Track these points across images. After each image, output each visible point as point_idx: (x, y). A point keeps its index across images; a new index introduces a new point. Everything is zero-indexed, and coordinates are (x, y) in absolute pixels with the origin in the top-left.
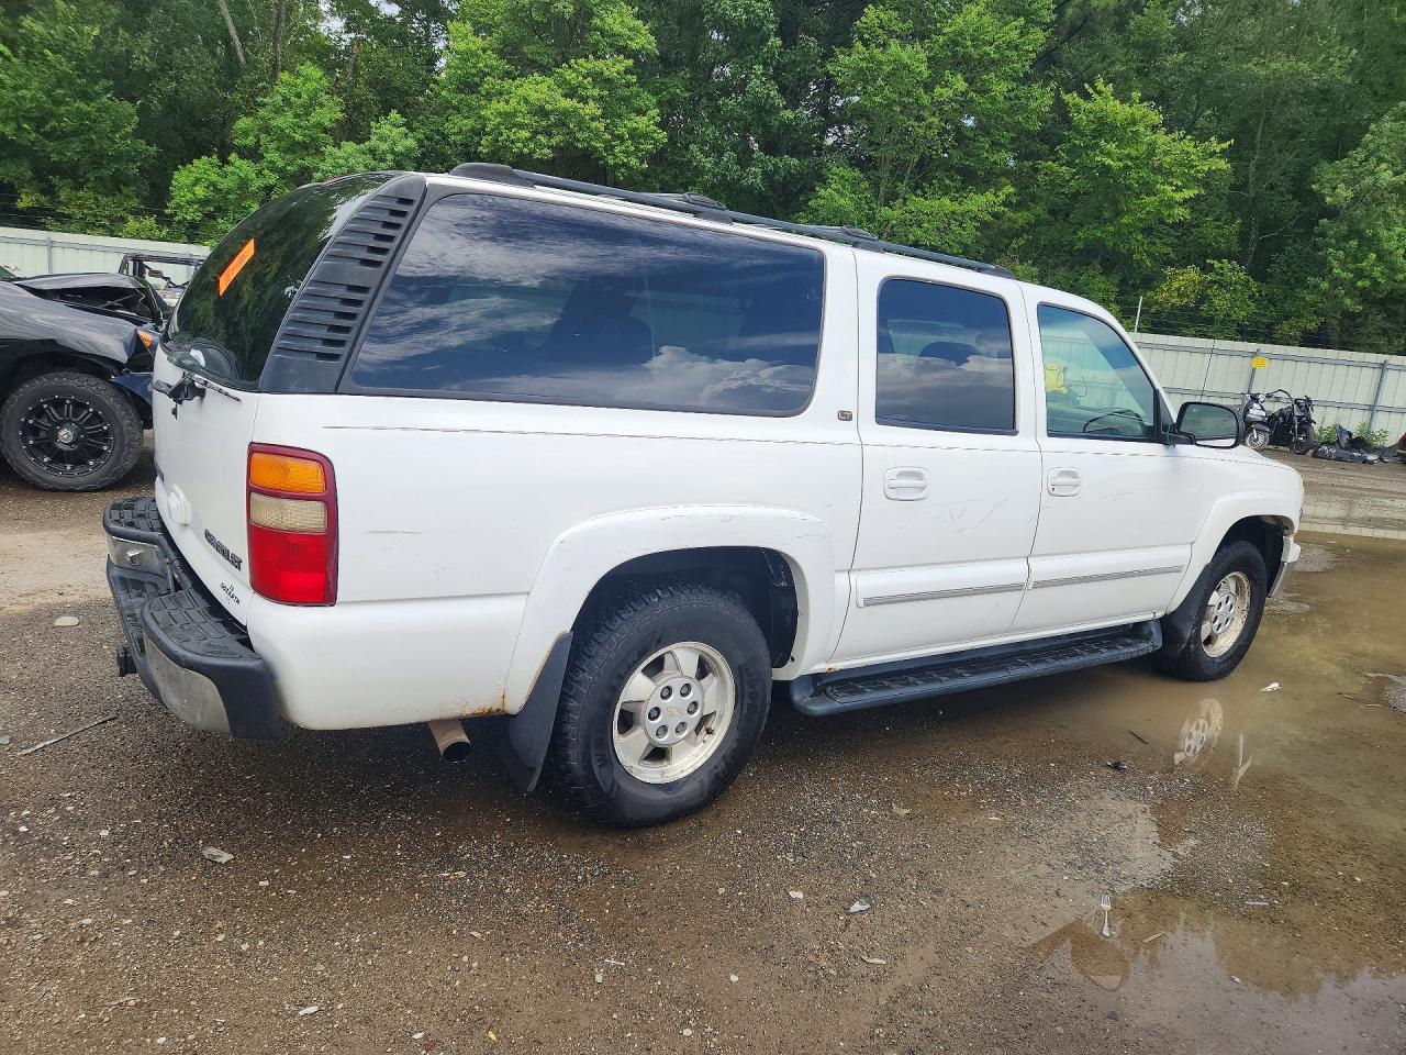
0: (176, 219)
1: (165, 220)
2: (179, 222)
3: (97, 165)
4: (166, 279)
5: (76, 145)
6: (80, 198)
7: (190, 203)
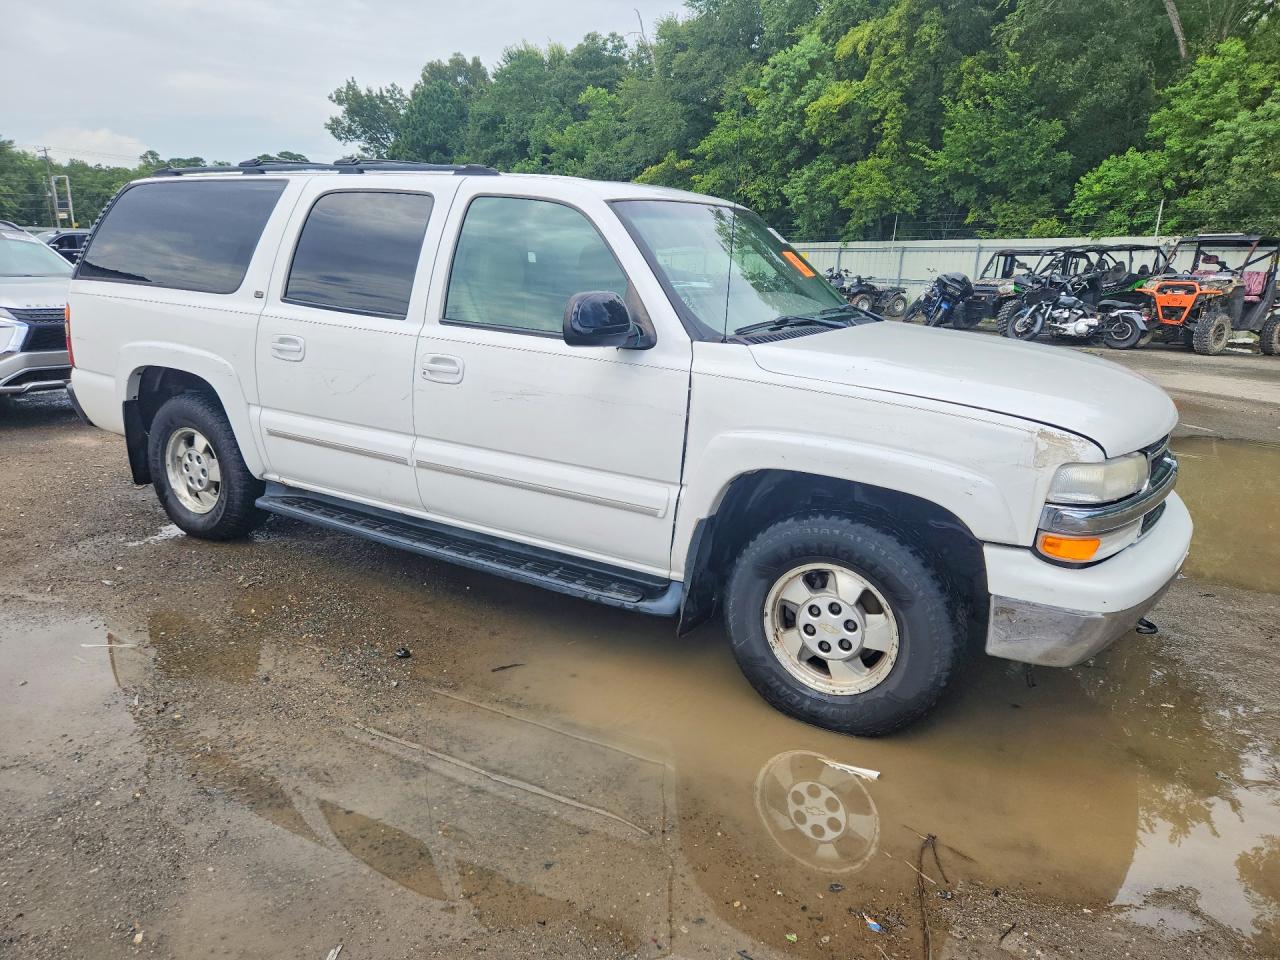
0: (1074, 216)
1: (1065, 219)
2: (1076, 219)
3: (1018, 180)
4: (1028, 269)
5: (1001, 168)
6: (1004, 210)
7: (1087, 200)
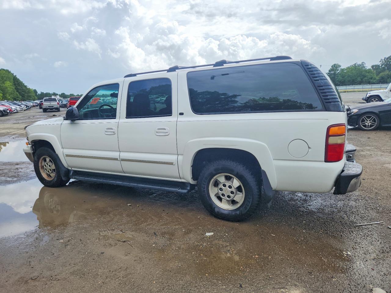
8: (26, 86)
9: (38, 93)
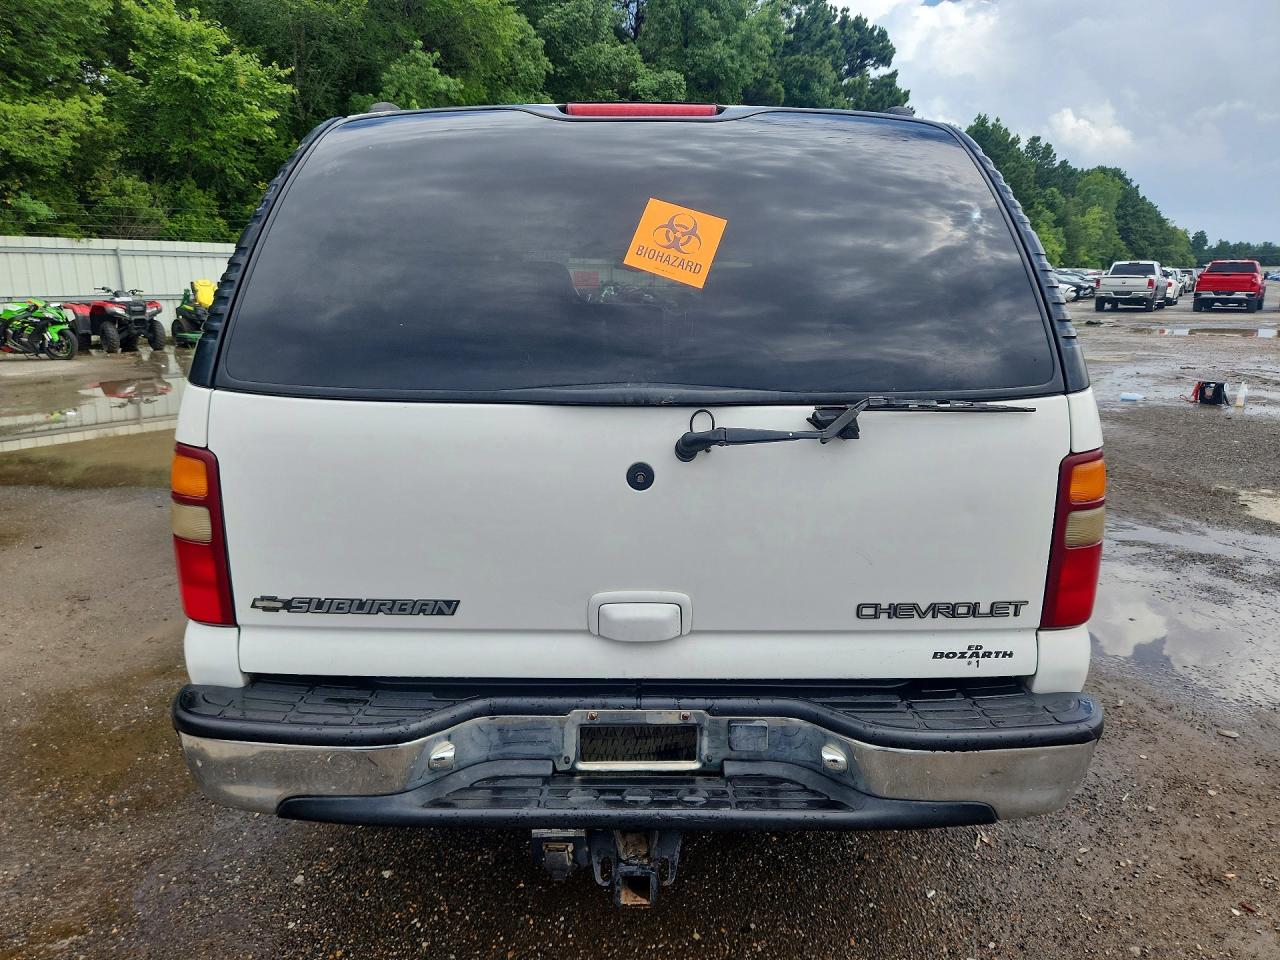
8: (1162, 222)
9: (1209, 244)
